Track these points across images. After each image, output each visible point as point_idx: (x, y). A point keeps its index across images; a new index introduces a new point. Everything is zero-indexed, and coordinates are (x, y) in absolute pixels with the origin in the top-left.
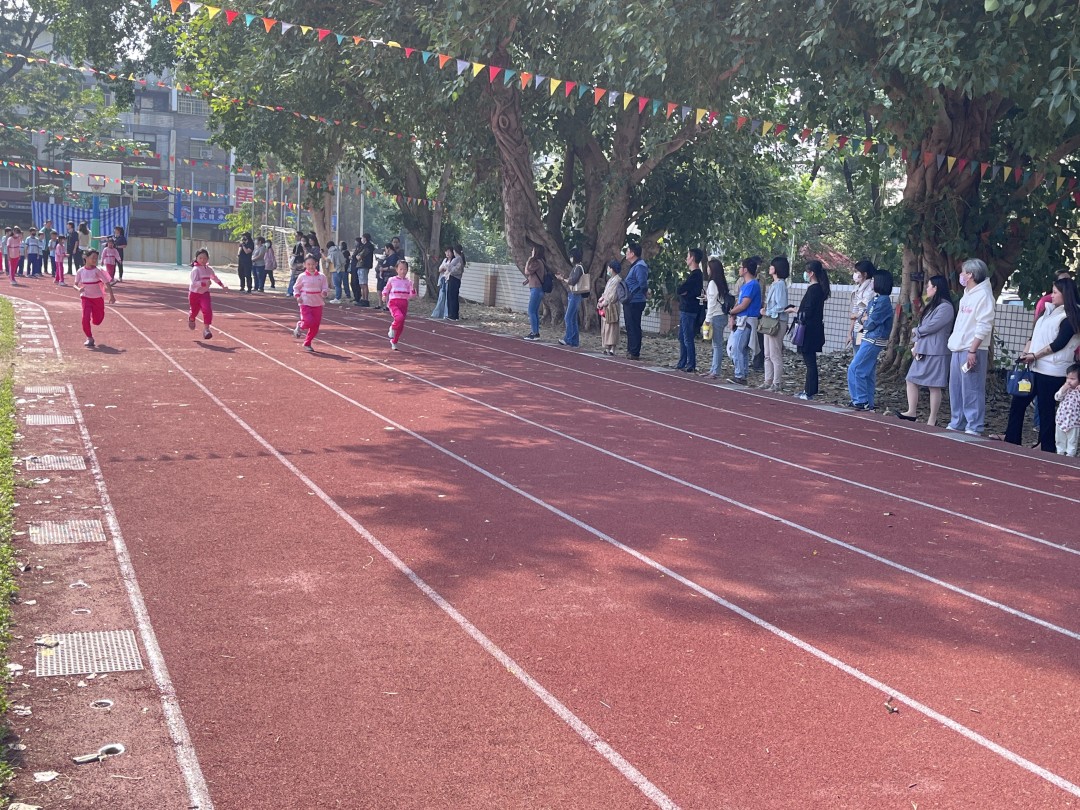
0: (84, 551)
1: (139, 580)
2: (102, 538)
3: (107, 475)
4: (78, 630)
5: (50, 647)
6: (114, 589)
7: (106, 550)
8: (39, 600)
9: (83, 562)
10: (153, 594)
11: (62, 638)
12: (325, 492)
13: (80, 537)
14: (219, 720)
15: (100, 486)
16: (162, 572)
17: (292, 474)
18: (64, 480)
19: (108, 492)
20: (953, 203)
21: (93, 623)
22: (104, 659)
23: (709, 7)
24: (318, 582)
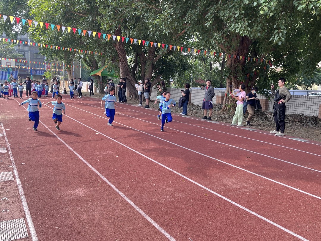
0: (7, 184)
2: (12, 179)
3: (14, 154)
6: (17, 200)
7: (14, 183)
9: (6, 189)
10: (30, 201)
12: (82, 157)
13: (5, 179)
15: (12, 158)
16: (33, 191)
17: (71, 151)
19: (14, 161)
20: (240, 67)
21: (10, 216)
22: (14, 233)
23: (179, 15)
24: (84, 192)
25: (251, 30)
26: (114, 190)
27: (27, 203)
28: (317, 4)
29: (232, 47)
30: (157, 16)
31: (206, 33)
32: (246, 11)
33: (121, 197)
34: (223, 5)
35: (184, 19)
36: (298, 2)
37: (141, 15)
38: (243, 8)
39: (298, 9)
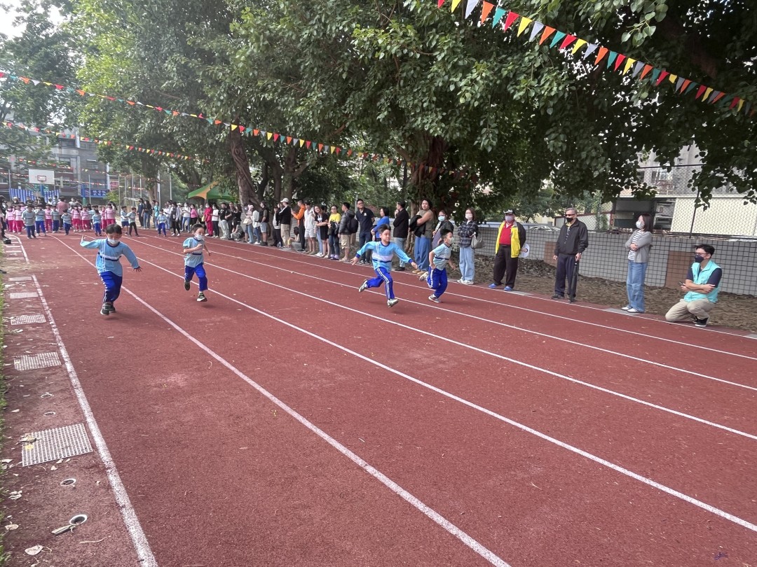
0: (49, 372)
1: (83, 387)
2: (59, 363)
3: (59, 325)
4: (47, 428)
5: (31, 443)
6: (69, 396)
7: (62, 371)
8: (22, 409)
9: (48, 380)
10: (93, 396)
11: (39, 435)
12: (179, 326)
13: (46, 363)
14: (146, 483)
15: (55, 331)
16: (97, 382)
17: (160, 317)
18: (34, 329)
19: (60, 335)
20: (431, 185)
21: (58, 421)
22: (67, 447)
23: (335, 101)
24: (186, 380)
25: (447, 127)
26: (236, 374)
27: (88, 401)
28: (541, 91)
29: (419, 154)
30: (300, 102)
31: (379, 131)
32: (439, 98)
33: (248, 384)
34: (404, 87)
35: (343, 107)
36: (514, 86)
37: (273, 99)
38: (434, 92)
39: (515, 97)
